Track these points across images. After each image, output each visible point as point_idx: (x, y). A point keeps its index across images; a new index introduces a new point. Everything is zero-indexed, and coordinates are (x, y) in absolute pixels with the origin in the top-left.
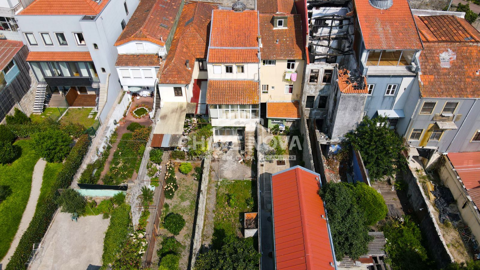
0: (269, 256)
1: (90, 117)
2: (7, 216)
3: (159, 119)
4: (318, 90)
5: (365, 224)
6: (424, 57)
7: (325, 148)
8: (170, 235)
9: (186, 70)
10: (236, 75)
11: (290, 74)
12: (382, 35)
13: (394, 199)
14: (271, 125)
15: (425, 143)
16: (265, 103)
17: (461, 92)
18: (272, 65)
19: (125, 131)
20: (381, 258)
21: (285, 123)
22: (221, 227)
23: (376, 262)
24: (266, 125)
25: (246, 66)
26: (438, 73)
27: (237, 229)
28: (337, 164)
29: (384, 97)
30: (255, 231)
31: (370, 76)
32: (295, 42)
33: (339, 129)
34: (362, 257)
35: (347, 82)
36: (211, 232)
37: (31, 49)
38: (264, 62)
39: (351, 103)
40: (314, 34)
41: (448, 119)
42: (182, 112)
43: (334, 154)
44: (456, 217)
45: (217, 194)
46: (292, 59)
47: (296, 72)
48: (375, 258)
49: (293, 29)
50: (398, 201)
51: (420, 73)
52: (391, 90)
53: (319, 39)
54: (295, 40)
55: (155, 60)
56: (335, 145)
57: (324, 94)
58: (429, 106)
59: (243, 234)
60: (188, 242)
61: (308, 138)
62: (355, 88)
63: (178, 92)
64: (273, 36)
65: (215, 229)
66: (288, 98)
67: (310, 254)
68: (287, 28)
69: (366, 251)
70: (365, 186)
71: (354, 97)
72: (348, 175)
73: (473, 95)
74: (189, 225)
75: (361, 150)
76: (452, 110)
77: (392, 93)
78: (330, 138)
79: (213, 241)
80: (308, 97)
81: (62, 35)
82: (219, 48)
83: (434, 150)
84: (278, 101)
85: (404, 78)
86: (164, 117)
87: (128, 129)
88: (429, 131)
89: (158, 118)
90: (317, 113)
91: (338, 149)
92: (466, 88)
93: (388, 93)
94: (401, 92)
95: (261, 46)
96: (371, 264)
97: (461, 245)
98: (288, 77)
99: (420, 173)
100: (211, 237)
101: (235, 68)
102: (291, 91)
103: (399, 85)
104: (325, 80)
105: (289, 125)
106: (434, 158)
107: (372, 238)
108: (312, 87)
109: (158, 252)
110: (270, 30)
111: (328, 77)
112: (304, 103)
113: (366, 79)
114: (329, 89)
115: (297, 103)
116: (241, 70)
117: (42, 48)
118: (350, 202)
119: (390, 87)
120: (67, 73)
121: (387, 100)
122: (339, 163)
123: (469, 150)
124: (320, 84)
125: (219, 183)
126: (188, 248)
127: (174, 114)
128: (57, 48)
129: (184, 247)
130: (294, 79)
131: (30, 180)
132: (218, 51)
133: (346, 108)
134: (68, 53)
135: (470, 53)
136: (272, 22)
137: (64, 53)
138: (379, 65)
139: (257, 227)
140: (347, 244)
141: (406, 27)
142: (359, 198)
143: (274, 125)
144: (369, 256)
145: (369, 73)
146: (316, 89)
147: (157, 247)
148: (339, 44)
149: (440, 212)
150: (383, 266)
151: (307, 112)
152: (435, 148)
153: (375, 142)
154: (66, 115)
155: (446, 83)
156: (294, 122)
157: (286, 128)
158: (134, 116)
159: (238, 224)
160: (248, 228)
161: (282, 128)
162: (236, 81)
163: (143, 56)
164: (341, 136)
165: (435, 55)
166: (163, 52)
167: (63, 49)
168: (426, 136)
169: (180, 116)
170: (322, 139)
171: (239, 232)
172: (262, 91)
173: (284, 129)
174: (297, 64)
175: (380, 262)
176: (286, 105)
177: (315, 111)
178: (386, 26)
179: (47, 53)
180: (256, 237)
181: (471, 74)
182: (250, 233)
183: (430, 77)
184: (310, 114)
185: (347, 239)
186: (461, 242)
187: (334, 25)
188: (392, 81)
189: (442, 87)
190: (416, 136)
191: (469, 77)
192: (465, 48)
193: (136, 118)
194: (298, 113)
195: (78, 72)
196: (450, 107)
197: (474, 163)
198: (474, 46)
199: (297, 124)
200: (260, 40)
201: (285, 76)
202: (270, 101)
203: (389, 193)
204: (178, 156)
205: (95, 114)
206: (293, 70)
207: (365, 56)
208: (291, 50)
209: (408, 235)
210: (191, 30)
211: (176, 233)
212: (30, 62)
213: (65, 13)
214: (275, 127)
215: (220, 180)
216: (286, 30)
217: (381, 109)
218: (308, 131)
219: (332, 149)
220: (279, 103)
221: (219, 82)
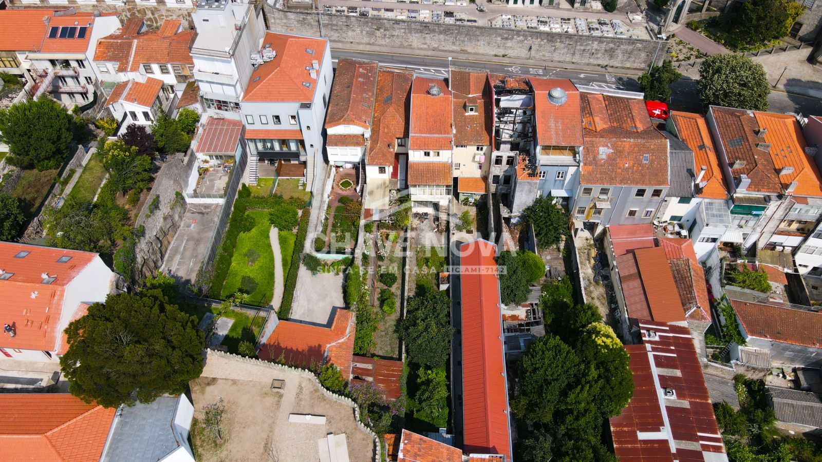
0: (458, 304)
1: (300, 188)
2: (264, 273)
3: (367, 195)
4: (502, 171)
5: (527, 281)
6: (587, 150)
7: (508, 220)
8: (386, 287)
9: (390, 152)
10: (432, 158)
11: (479, 156)
12: (553, 132)
13: (560, 263)
14: (462, 197)
15: (590, 217)
16: (457, 178)
17: (612, 180)
18: (463, 148)
19: (337, 204)
20: (536, 304)
21: (474, 196)
22: (422, 283)
23: (533, 307)
24: (457, 199)
25: (441, 152)
26: (596, 164)
27: (434, 285)
28: (517, 234)
29: (555, 180)
30: (448, 285)
31: (542, 165)
32: (484, 128)
33: (518, 205)
34: (524, 303)
35: (524, 169)
36: (414, 286)
37: (248, 127)
38: (457, 146)
39: (526, 186)
40: (502, 119)
41: (604, 200)
42: (385, 188)
43: (515, 225)
44: (606, 278)
45: (417, 258)
46: (481, 144)
47: (484, 154)
48: (532, 305)
49: (483, 115)
50: (563, 265)
51: (581, 164)
52: (561, 175)
53: (506, 123)
54: (484, 125)
55: (361, 140)
56: (515, 218)
57: (508, 174)
58: (588, 191)
59: (438, 287)
60: (399, 293)
61: (492, 213)
62: (530, 175)
63: (382, 170)
64: (465, 122)
65: (417, 284)
66: (478, 174)
67: (483, 298)
68: (477, 114)
69: (526, 300)
70: (531, 254)
71: (528, 182)
72: (525, 243)
73: (621, 184)
74: (399, 281)
75: (534, 224)
76: (607, 194)
77: (562, 177)
78: (511, 212)
79: (416, 293)
80: (494, 176)
81: (277, 117)
82: (419, 135)
83: (598, 223)
84: (469, 176)
85: (570, 167)
86: (371, 193)
87: (339, 201)
88: (591, 208)
89: (366, 193)
90: (503, 188)
91: (518, 221)
92: (616, 178)
93: (558, 177)
94: (568, 177)
95: (454, 131)
96: (529, 308)
97: (604, 298)
98: (477, 159)
99: (588, 241)
100: (414, 290)
101: (432, 153)
102: (480, 167)
103: (566, 172)
104: (508, 163)
105: (478, 197)
106: (599, 230)
107: (531, 291)
108: (497, 168)
109: (378, 299)
110: (463, 115)
111: (511, 161)
112: (491, 180)
113: (538, 168)
114: (512, 170)
115: (485, 178)
116: (437, 154)
117: (258, 126)
118: (516, 265)
119: (559, 173)
120: (277, 147)
121: (558, 182)
122: (519, 233)
123: (626, 223)
124: (504, 166)
125: (418, 249)
126: (399, 297)
127: (379, 190)
128: (272, 126)
129: (397, 296)
130: (483, 161)
131: (269, 246)
132: (417, 138)
133: (522, 191)
134: (281, 131)
135: (623, 147)
136: (465, 107)
137: (278, 131)
138: (552, 155)
139: (449, 283)
140: (512, 295)
141: (574, 123)
142: (524, 263)
143: (465, 197)
144: (528, 302)
145: (542, 162)
146: (501, 170)
147: (377, 296)
148: (524, 128)
149: (596, 273)
150: (536, 310)
151: (493, 188)
152: (599, 221)
153: (545, 218)
154: (278, 186)
155: (601, 173)
156: (482, 196)
157: (475, 200)
158: (341, 189)
159: (434, 281)
160: (442, 284)
161: (472, 200)
162: (433, 163)
163: (350, 136)
164: (521, 211)
165: (596, 149)
166: (368, 135)
167: (278, 127)
168: (589, 212)
169: (384, 192)
170: (504, 212)
171: (435, 287)
172: (454, 168)
173: (473, 201)
174: (485, 148)
175: (535, 307)
176: (475, 180)
177: (501, 187)
178: (558, 122)
179: (262, 131)
180: (448, 290)
181: (621, 166)
182: (443, 287)
183: (590, 167)
184: (496, 189)
185: (512, 291)
186: (605, 296)
187: (518, 113)
188: (561, 169)
189: (598, 176)
190: (582, 211)
191: (619, 168)
192: (620, 143)
193: (343, 190)
194: (486, 188)
195: (289, 147)
196: (604, 191)
197: (627, 235)
198: (627, 142)
199: (484, 198)
200: (453, 127)
201: (474, 157)
202: (462, 176)
203: (557, 258)
204: (385, 227)
205: (304, 185)
206: (482, 153)
207: (538, 148)
208: (480, 136)
209: (563, 290)
210: (391, 110)
211: (390, 286)
212: (247, 139)
213: (283, 100)
214: (465, 199)
215: (419, 246)
216: (476, 116)
217: (554, 189)
218: (492, 207)
219: (513, 221)
220: (469, 178)
221: (418, 164)
